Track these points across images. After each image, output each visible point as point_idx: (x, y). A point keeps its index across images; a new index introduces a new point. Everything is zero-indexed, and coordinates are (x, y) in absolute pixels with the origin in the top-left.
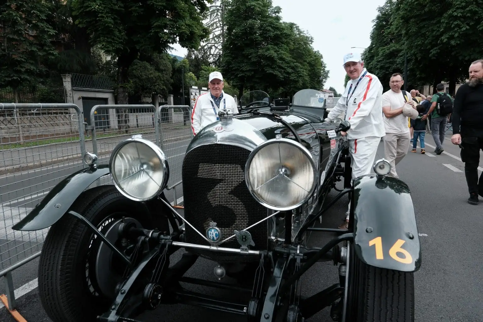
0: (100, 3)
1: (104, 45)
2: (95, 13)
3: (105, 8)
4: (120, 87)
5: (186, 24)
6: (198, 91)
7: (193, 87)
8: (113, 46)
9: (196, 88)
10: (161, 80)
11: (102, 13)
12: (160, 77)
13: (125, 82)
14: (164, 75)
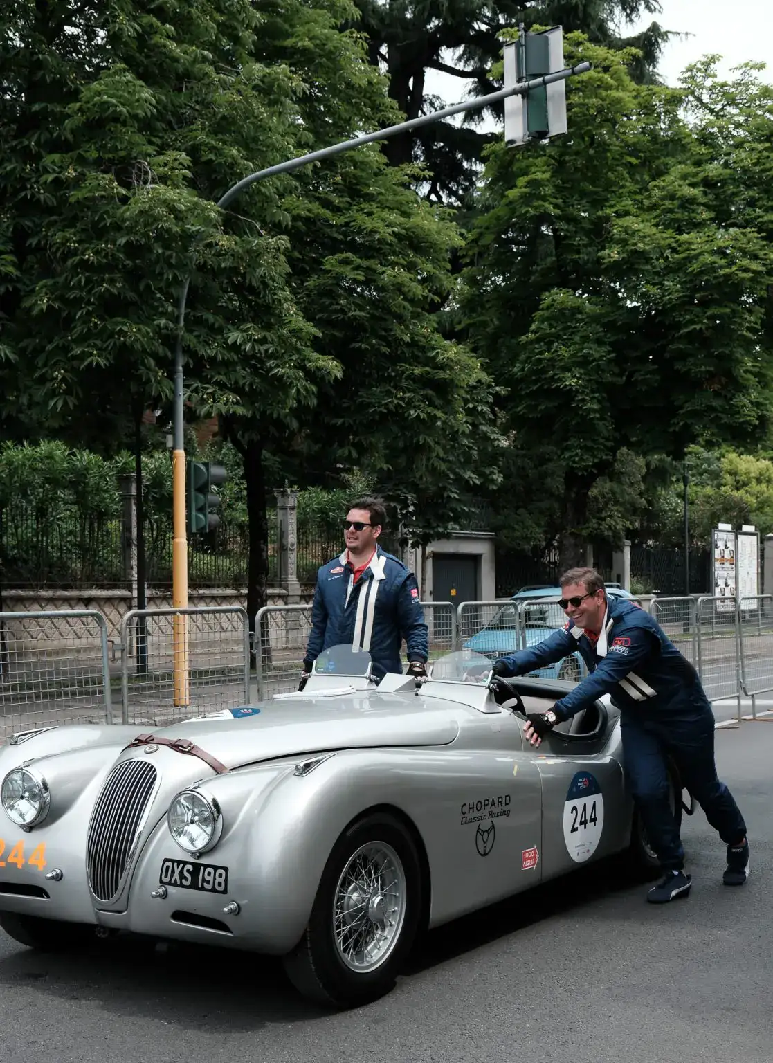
0: (581, 374)
1: (580, 454)
2: (569, 394)
3: (589, 381)
4: (570, 534)
5: (751, 402)
6: (732, 536)
7: (722, 526)
8: (594, 456)
9: (728, 527)
10: (616, 503)
11: (583, 393)
12: (614, 493)
13: (578, 523)
14: (625, 487)
